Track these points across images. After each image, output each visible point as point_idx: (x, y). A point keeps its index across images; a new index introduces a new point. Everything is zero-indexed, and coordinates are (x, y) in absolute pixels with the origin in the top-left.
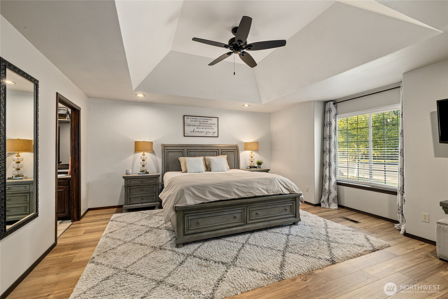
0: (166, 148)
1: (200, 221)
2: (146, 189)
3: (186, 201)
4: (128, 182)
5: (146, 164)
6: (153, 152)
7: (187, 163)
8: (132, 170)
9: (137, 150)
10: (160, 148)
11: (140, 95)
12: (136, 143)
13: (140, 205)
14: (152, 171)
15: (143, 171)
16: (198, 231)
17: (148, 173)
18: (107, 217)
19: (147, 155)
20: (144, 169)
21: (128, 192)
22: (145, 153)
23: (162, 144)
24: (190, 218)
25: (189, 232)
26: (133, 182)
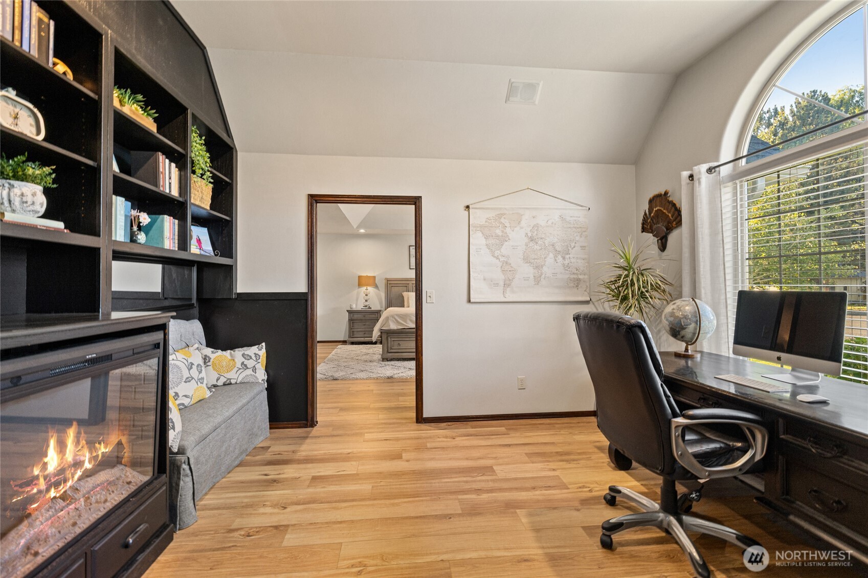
0: (389, 282)
1: (400, 342)
2: (368, 323)
3: (390, 326)
4: (352, 315)
5: (369, 299)
6: (376, 287)
7: (410, 298)
8: (356, 305)
9: (360, 285)
10: (384, 282)
11: (362, 231)
12: (359, 277)
13: (362, 340)
14: (375, 307)
15: (366, 306)
16: (399, 351)
17: (371, 308)
18: (335, 347)
19: (371, 289)
20: (367, 303)
21: (352, 326)
22: (369, 288)
23: (386, 278)
24: (393, 339)
25: (392, 351)
26: (356, 316)
